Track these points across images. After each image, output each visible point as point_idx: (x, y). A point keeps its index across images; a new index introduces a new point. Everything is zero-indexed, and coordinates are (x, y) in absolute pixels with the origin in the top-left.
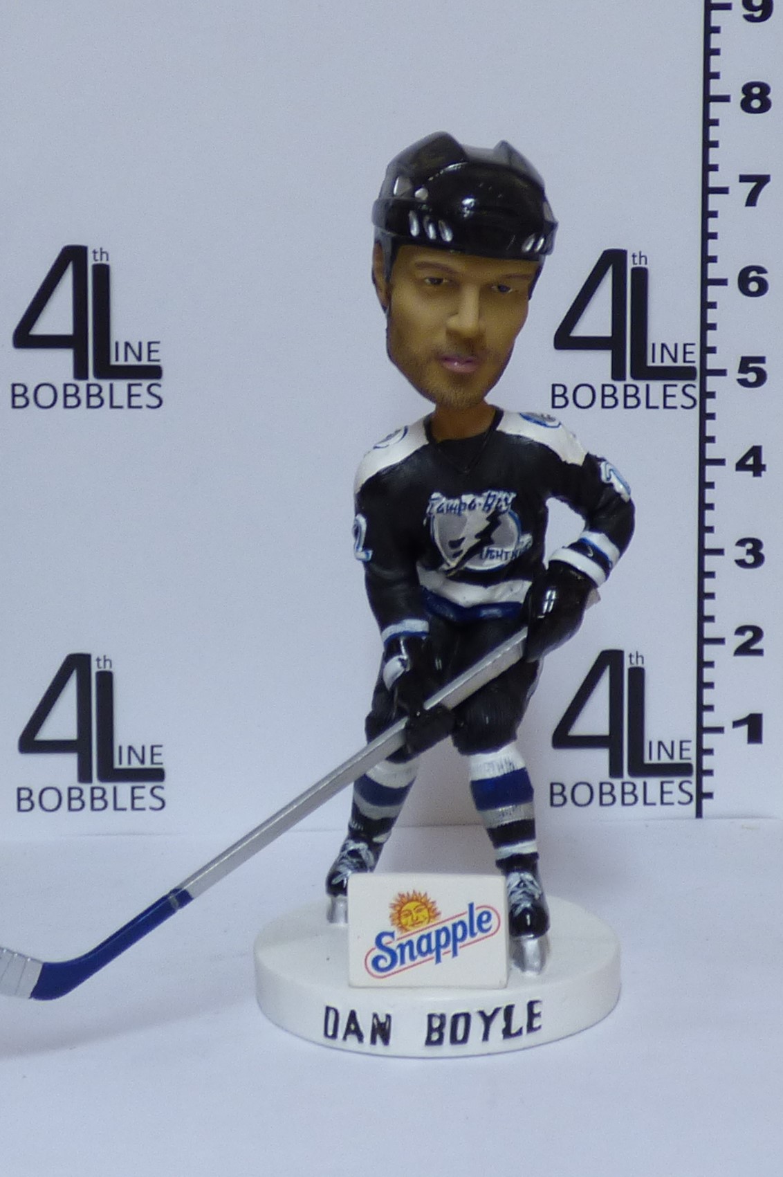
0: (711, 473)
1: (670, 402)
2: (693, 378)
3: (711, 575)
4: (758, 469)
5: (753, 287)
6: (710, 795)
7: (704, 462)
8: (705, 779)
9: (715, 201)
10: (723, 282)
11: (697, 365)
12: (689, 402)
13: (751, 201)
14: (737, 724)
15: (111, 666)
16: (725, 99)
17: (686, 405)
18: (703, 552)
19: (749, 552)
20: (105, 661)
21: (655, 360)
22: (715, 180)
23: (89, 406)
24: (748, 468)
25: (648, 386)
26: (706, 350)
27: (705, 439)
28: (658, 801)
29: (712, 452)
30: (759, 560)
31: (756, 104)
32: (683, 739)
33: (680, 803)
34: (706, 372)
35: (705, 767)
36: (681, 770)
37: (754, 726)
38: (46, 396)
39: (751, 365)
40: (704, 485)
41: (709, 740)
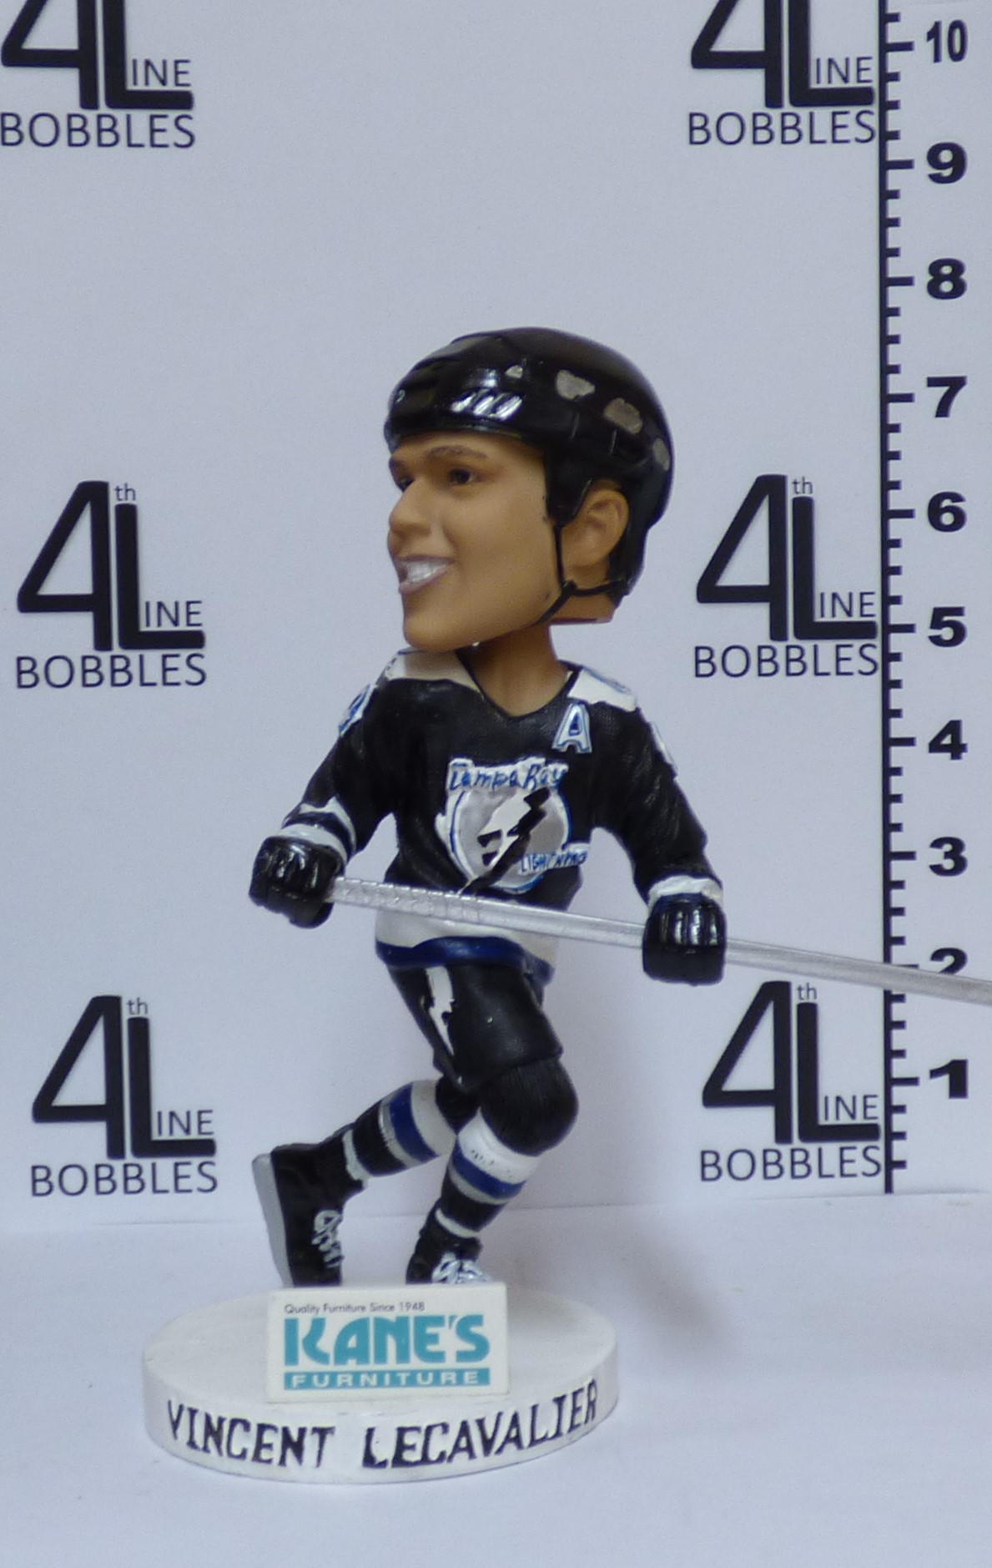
0: (898, 755)
1: (844, 666)
2: (872, 635)
3: (900, 885)
4: (957, 750)
5: (947, 519)
6: (901, 1164)
7: (888, 742)
8: (896, 1144)
9: (896, 412)
10: (908, 514)
11: (878, 619)
12: (869, 667)
13: (943, 410)
14: (935, 1073)
15: (146, 1011)
16: (907, 281)
17: (865, 670)
18: (889, 856)
19: (947, 855)
20: (139, 1005)
21: (825, 614)
22: (896, 385)
23: (114, 684)
24: (944, 749)
25: (816, 647)
26: (888, 600)
27: (889, 713)
28: (837, 1172)
29: (898, 729)
30: (960, 866)
31: (946, 287)
32: (867, 1093)
33: (865, 1174)
34: (889, 629)
35: (896, 1128)
36: (867, 1132)
37: (956, 1076)
38: (59, 672)
39: (946, 618)
40: (889, 771)
41: (900, 1094)
